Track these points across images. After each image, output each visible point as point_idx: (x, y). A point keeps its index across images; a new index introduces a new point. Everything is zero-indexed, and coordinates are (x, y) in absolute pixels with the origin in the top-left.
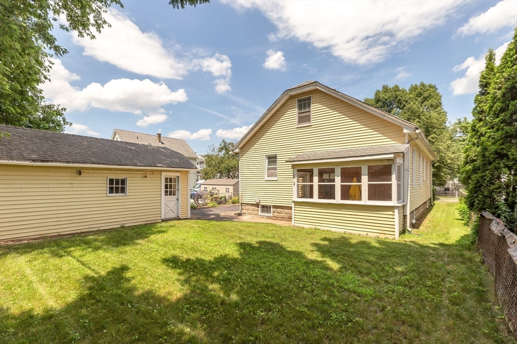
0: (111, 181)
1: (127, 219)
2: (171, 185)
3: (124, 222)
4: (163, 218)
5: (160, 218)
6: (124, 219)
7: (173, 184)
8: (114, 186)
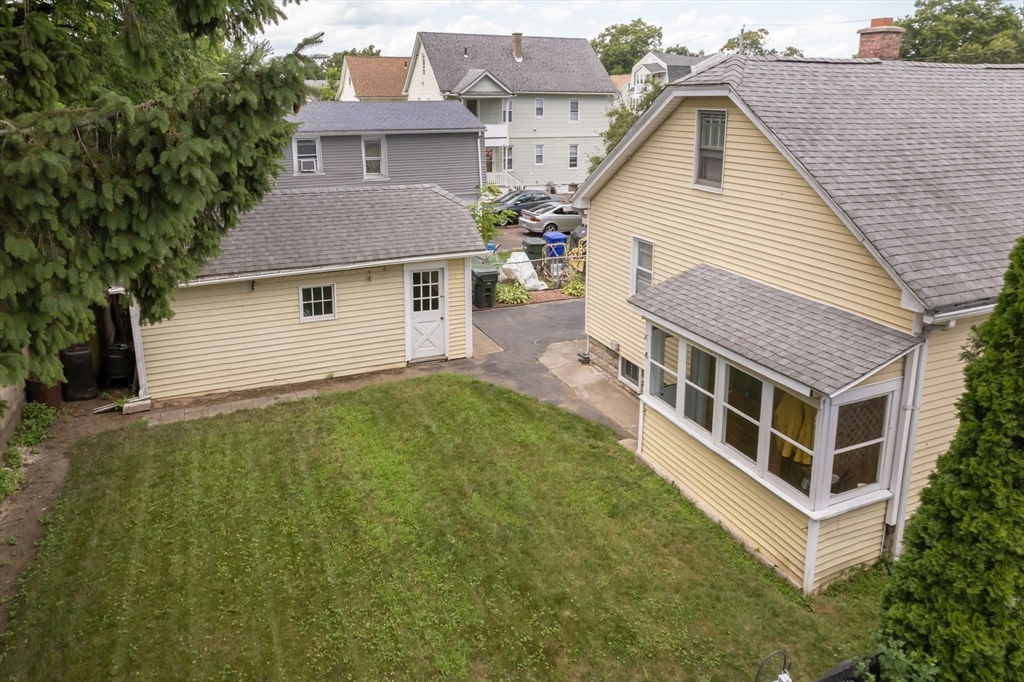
0: (306, 293)
1: (337, 363)
2: (426, 289)
3: (333, 369)
4: (409, 358)
5: (402, 359)
6: (333, 364)
7: (430, 284)
8: (313, 301)
